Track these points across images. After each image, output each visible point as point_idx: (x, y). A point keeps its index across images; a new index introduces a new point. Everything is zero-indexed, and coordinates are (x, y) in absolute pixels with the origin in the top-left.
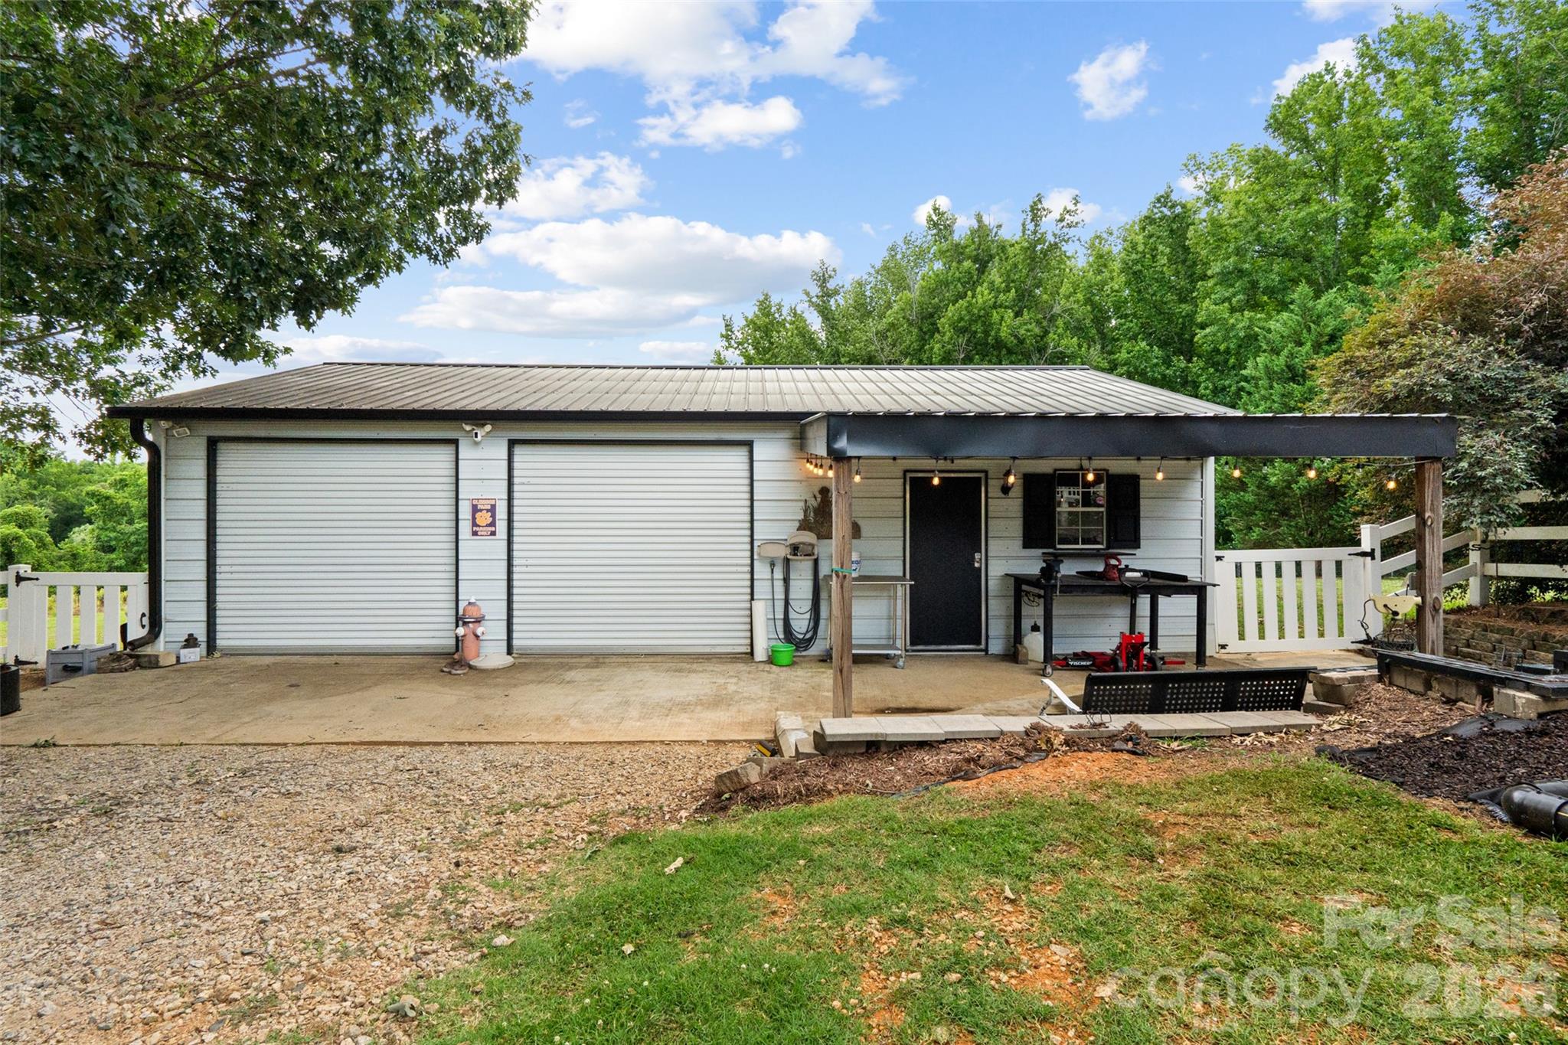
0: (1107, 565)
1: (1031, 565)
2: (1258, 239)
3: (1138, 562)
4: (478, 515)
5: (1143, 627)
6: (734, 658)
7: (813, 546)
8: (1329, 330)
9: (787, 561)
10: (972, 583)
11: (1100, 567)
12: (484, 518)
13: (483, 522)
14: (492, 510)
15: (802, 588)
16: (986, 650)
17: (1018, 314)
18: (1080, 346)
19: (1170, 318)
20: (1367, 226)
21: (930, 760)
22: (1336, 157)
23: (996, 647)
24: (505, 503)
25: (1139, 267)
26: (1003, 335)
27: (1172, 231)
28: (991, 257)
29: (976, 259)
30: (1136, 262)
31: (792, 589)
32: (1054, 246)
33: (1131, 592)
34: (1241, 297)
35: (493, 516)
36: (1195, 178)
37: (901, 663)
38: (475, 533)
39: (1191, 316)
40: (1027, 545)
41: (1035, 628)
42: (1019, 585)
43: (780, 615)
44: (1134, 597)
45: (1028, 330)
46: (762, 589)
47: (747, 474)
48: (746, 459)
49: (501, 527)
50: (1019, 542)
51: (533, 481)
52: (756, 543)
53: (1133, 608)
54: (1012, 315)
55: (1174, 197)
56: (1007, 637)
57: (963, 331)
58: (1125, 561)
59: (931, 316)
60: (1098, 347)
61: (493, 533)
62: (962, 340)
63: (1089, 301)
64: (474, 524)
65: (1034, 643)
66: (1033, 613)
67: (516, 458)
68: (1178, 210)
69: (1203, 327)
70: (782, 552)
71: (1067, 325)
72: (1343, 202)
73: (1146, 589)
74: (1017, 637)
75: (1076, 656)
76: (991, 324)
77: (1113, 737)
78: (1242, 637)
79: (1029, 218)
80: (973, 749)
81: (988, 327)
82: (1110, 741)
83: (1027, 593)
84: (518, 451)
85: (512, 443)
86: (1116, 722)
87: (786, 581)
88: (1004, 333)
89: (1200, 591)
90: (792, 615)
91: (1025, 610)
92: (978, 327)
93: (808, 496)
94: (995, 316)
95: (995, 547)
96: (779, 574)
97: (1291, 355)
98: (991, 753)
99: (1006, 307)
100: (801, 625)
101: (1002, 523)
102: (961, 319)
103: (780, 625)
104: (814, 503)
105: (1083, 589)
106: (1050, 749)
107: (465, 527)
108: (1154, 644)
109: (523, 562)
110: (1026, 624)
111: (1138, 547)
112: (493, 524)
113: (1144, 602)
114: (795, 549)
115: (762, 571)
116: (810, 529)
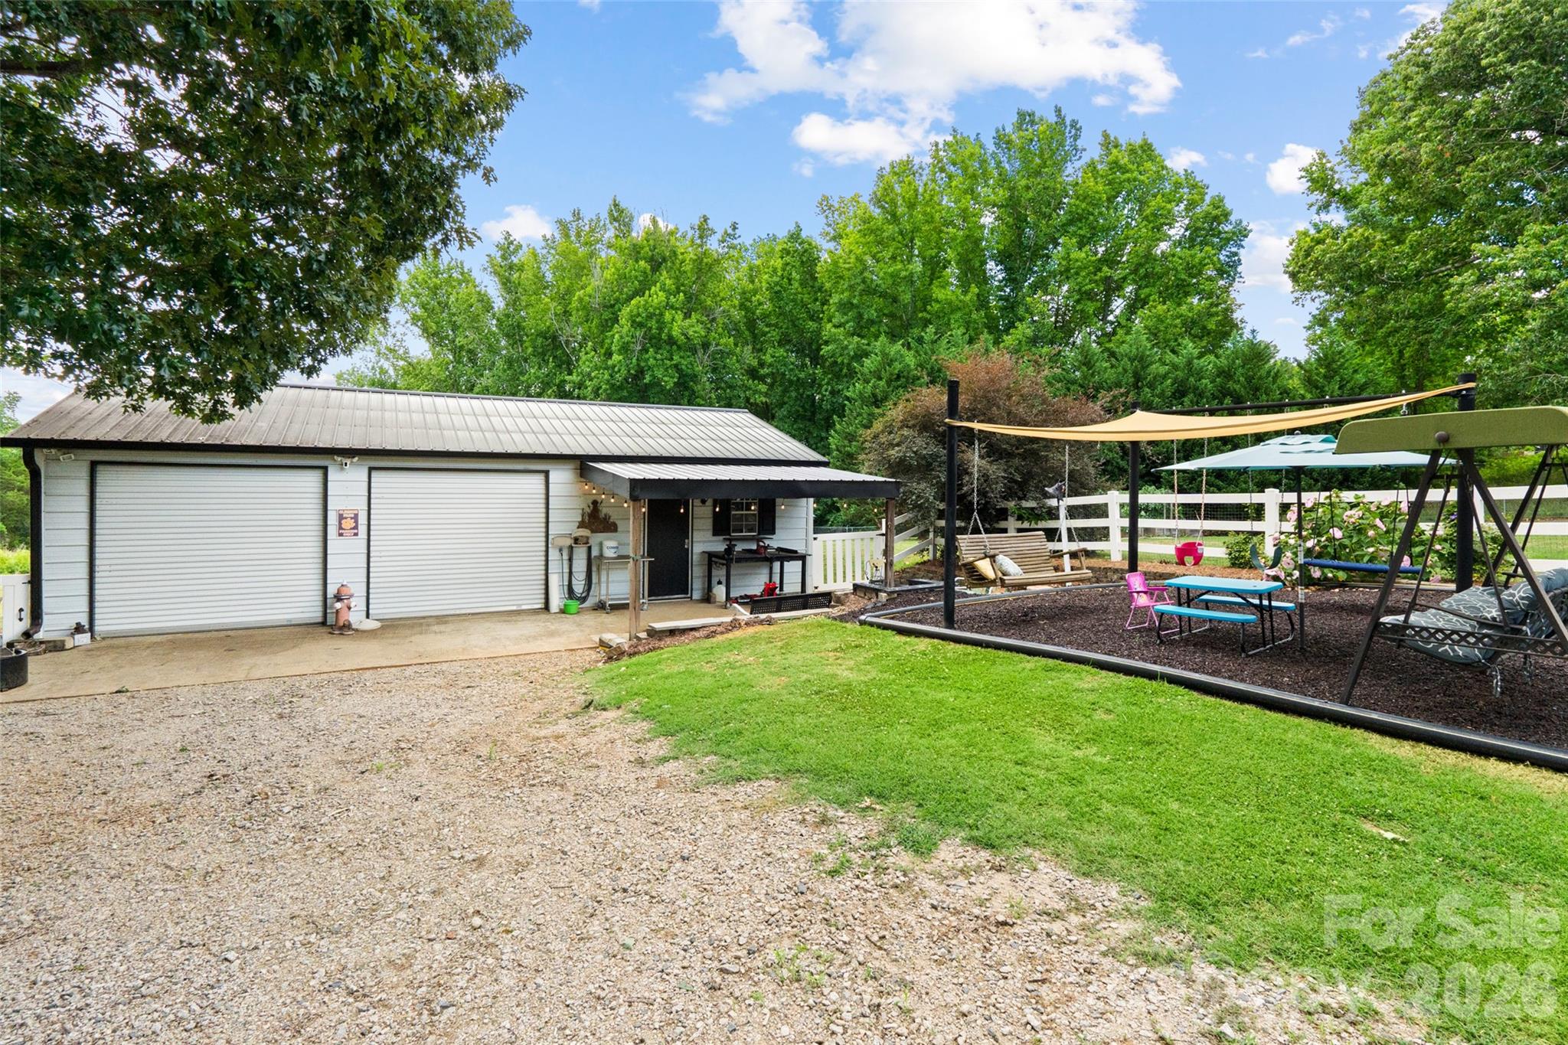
0: (758, 545)
1: (719, 546)
2: (864, 281)
3: (775, 542)
4: (343, 521)
5: (776, 579)
6: (535, 612)
7: (588, 538)
8: (896, 372)
9: (571, 548)
10: (684, 557)
11: (754, 547)
12: (348, 524)
13: (349, 525)
14: (356, 518)
15: (580, 565)
16: (691, 597)
17: (687, 316)
18: (736, 345)
19: (801, 331)
20: (931, 284)
21: (697, 634)
22: (912, 232)
23: (697, 595)
24: (365, 513)
25: (778, 288)
26: (674, 333)
27: (802, 262)
28: (664, 260)
29: (651, 260)
30: (777, 284)
31: (574, 566)
32: (717, 261)
33: (770, 560)
34: (851, 324)
35: (356, 522)
36: (827, 217)
37: (645, 607)
38: (341, 535)
39: (818, 332)
40: (715, 534)
41: (720, 583)
42: (711, 558)
43: (566, 583)
44: (771, 563)
45: (695, 332)
46: (554, 567)
47: (543, 491)
48: (543, 482)
49: (362, 530)
50: (711, 532)
51: (385, 496)
52: (550, 537)
53: (771, 569)
54: (681, 317)
55: (803, 235)
56: (703, 589)
57: (641, 325)
58: (767, 542)
59: (613, 306)
60: (750, 347)
61: (356, 534)
62: (639, 333)
63: (742, 306)
64: (341, 528)
65: (720, 592)
66: (719, 573)
67: (373, 480)
68: (806, 246)
69: (826, 343)
70: (569, 542)
71: (725, 327)
72: (917, 266)
73: (778, 559)
74: (710, 588)
75: (742, 597)
76: (664, 323)
77: (762, 621)
78: (825, 582)
79: (697, 235)
80: (712, 629)
81: (661, 326)
82: (761, 623)
83: (716, 563)
84: (374, 474)
85: (371, 469)
86: (763, 616)
87: (570, 560)
88: (676, 332)
89: (803, 558)
90: (574, 582)
91: (714, 572)
92: (653, 324)
93: (584, 506)
94: (668, 316)
95: (698, 536)
96: (566, 557)
97: (875, 387)
98: (719, 629)
99: (677, 309)
100: (579, 587)
101: (702, 521)
102: (639, 315)
103: (566, 588)
104: (588, 510)
105: (747, 560)
106: (740, 627)
107: (332, 531)
108: (781, 589)
109: (378, 554)
110: (715, 580)
111: (774, 533)
112: (356, 528)
113: (777, 565)
114: (576, 540)
115: (554, 554)
116: (586, 528)
